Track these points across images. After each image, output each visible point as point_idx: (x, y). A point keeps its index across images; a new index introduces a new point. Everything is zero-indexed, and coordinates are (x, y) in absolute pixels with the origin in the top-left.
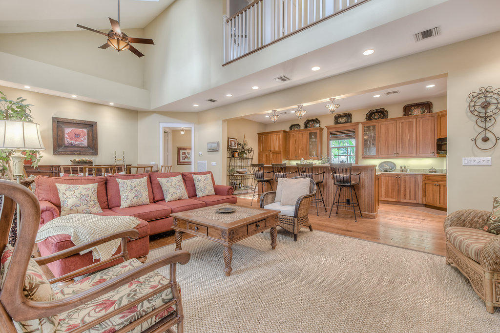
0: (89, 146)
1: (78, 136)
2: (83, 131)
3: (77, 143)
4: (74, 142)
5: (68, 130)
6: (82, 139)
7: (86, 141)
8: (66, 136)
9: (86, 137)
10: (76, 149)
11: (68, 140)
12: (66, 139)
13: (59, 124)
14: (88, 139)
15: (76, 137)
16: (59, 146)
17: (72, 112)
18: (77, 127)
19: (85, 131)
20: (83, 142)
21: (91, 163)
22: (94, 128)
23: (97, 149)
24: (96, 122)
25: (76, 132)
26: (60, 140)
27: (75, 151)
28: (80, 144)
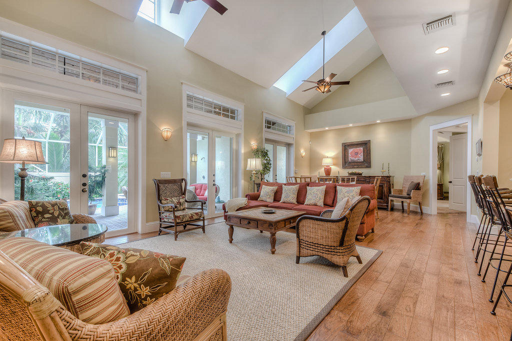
0: (364, 160)
1: (357, 153)
2: (360, 150)
3: (356, 159)
4: (354, 159)
5: (350, 151)
6: (360, 156)
7: (362, 156)
8: (350, 155)
9: (362, 154)
11: (351, 158)
12: (349, 157)
13: (346, 147)
14: (364, 155)
15: (357, 155)
16: (346, 163)
17: (354, 136)
18: (356, 147)
19: (362, 149)
20: (361, 158)
21: (361, 174)
22: (368, 145)
23: (370, 163)
24: (370, 140)
25: (356, 151)
26: (346, 158)
27: (355, 165)
28: (359, 159)
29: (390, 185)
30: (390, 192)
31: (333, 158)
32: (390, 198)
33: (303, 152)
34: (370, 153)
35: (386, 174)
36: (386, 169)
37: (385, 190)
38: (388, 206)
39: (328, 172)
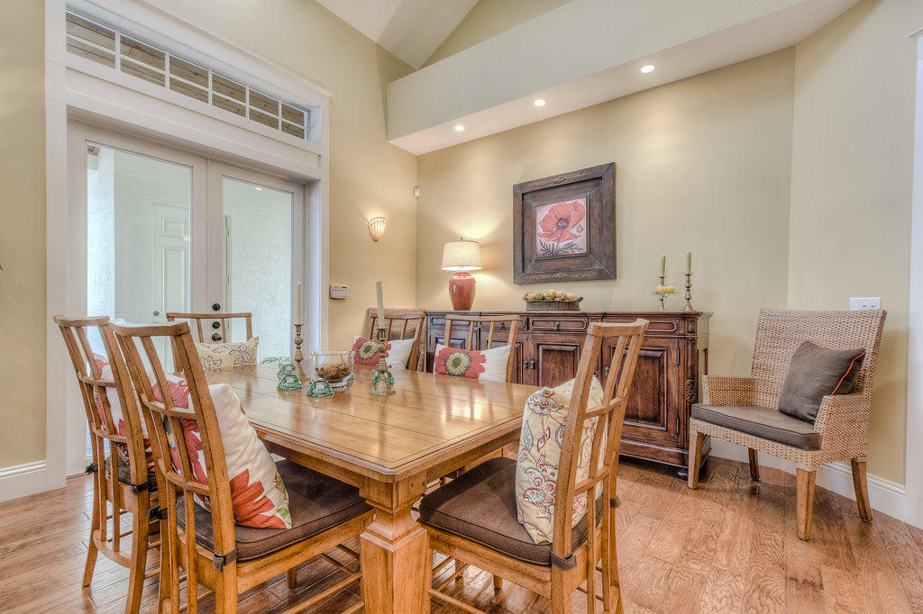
0: (590, 249)
1: (563, 223)
2: (575, 207)
3: (562, 245)
4: (556, 244)
6: (574, 231)
7: (583, 235)
8: (540, 230)
9: (583, 223)
10: (560, 264)
11: (543, 240)
12: (537, 237)
13: (527, 197)
14: (589, 227)
15: (561, 227)
16: (527, 260)
17: (558, 155)
18: (563, 198)
19: (582, 202)
20: (577, 239)
21: (572, 304)
22: (605, 184)
23: (612, 258)
24: (612, 165)
25: (562, 214)
26: (527, 245)
27: (558, 270)
28: (570, 246)
29: (695, 355)
30: (694, 394)
31: (483, 246)
32: (696, 427)
33: (376, 220)
34: (612, 218)
35: (676, 304)
36: (675, 281)
37: (673, 379)
38: (683, 459)
39: (463, 296)
